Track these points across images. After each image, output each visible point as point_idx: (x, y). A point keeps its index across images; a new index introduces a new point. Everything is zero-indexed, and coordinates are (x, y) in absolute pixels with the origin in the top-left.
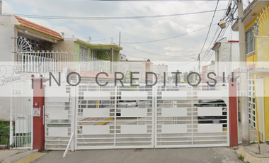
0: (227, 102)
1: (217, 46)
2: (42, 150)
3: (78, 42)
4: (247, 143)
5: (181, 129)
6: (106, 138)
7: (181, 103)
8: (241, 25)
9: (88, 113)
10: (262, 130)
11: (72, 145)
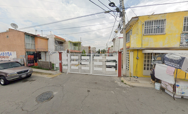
0: (117, 61)
1: (114, 40)
2: (62, 72)
3: (69, 41)
4: (125, 76)
5: (100, 69)
6: (78, 70)
7: (100, 61)
8: (124, 31)
9: (72, 62)
10: (132, 72)
11: (69, 71)
